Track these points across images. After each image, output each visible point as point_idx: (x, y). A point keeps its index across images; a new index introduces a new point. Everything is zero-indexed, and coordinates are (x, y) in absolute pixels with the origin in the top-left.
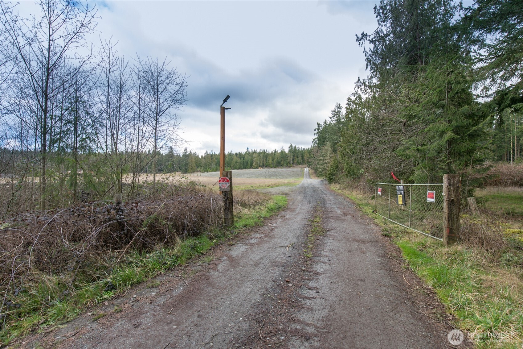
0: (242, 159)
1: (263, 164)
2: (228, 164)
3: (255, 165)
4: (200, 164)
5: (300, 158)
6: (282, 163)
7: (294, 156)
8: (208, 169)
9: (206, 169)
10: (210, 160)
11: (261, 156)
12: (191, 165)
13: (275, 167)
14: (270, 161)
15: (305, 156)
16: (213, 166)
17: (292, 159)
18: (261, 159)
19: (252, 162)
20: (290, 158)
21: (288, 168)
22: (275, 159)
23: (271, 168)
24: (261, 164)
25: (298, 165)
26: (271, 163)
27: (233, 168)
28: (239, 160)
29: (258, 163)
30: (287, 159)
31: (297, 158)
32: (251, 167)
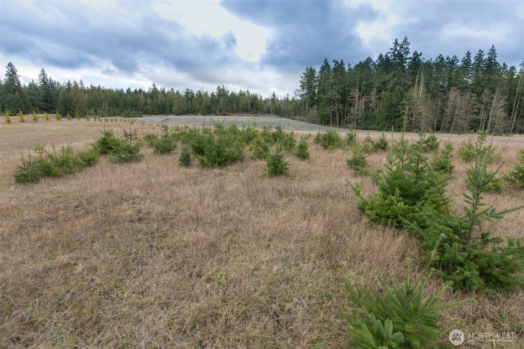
1: (188, 109)
3: (178, 109)
5: (235, 105)
6: (213, 109)
7: (227, 102)
13: (204, 115)
14: (197, 106)
15: (241, 102)
20: (222, 104)
21: (222, 116)
24: (185, 109)
25: (232, 113)
26: (198, 109)
31: (231, 104)
32: (170, 112)
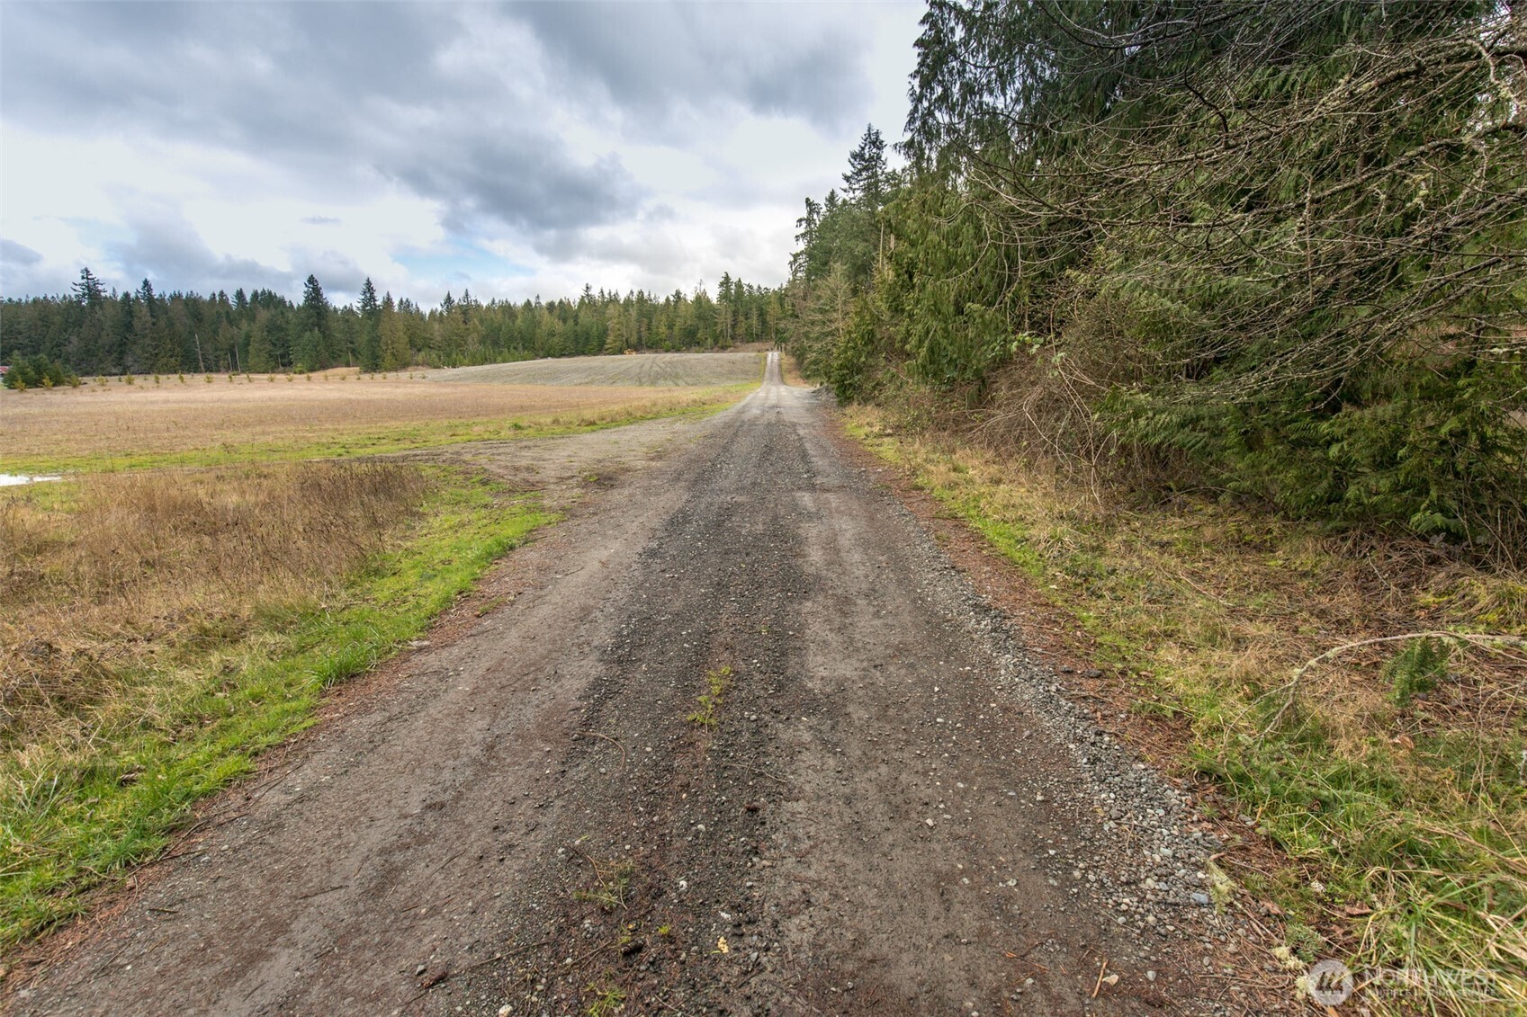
0: (571, 322)
1: (640, 339)
2: (523, 338)
3: (615, 341)
4: (424, 338)
5: (754, 321)
6: (699, 335)
7: (735, 313)
8: (454, 356)
9: (449, 355)
10: (462, 326)
11: (634, 312)
12: (393, 342)
13: (678, 351)
14: (663, 329)
15: (772, 312)
16: (473, 345)
17: (729, 321)
18: (634, 324)
19: (605, 332)
20: (725, 320)
21: (717, 352)
22: (679, 323)
23: (667, 351)
24: (634, 339)
25: (748, 342)
26: (664, 336)
27: (541, 353)
28: (559, 327)
29: (623, 336)
30: (716, 324)
31: (747, 319)
32: (600, 349)
